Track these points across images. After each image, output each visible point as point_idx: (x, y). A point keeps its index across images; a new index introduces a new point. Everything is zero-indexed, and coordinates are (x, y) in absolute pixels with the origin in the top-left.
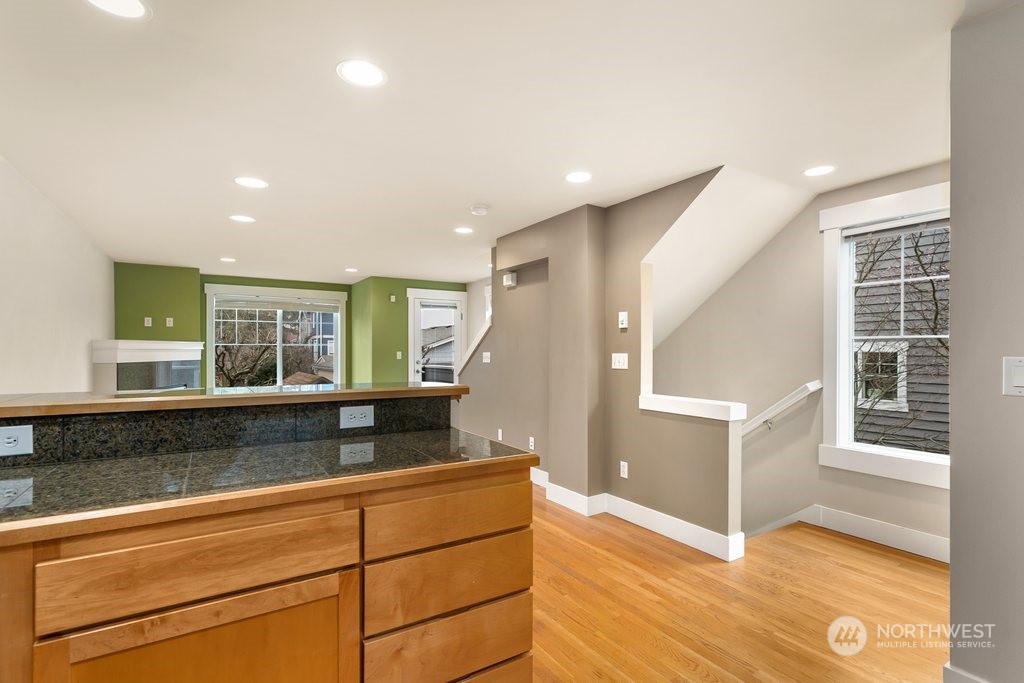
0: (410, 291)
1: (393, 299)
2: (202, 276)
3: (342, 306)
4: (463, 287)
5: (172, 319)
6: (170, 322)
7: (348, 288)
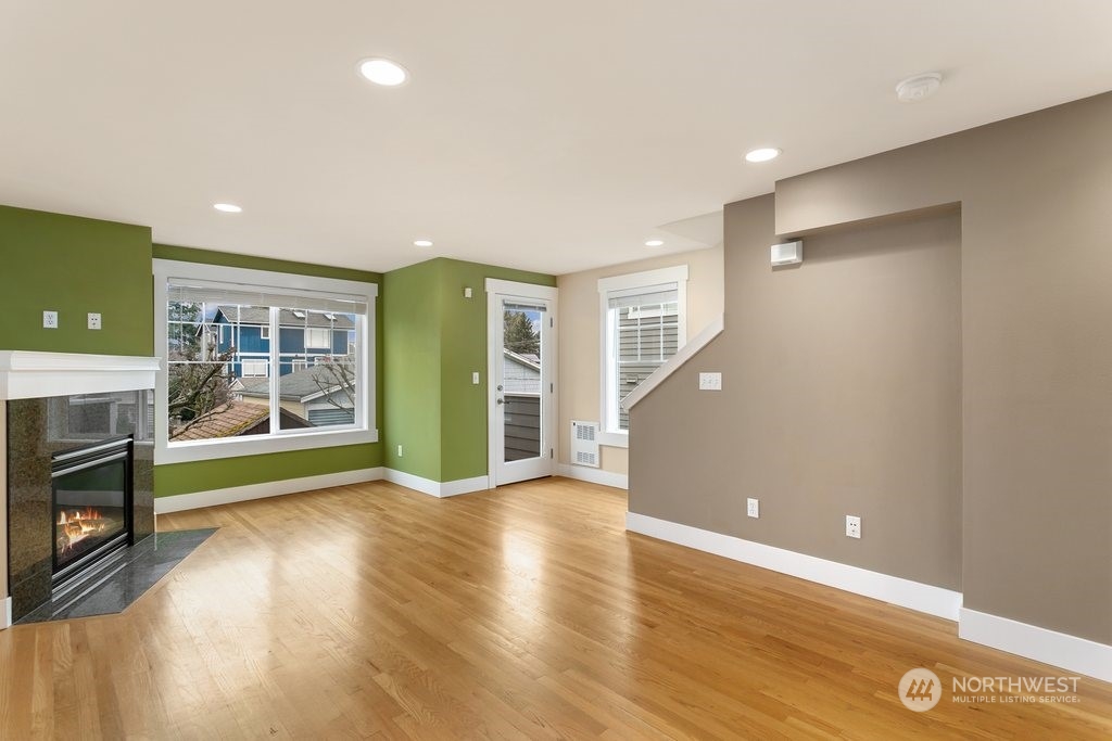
0: (490, 282)
1: (469, 293)
2: (156, 246)
3: (371, 305)
4: (552, 281)
5: (98, 316)
6: (95, 321)
7: (378, 278)
